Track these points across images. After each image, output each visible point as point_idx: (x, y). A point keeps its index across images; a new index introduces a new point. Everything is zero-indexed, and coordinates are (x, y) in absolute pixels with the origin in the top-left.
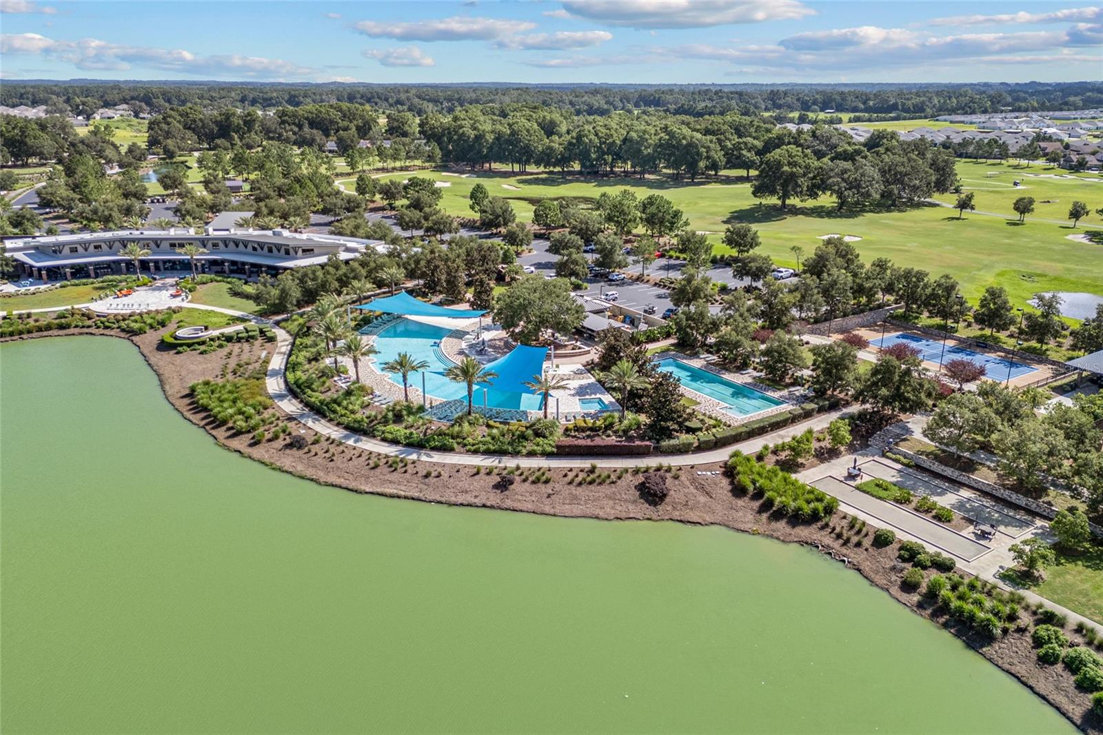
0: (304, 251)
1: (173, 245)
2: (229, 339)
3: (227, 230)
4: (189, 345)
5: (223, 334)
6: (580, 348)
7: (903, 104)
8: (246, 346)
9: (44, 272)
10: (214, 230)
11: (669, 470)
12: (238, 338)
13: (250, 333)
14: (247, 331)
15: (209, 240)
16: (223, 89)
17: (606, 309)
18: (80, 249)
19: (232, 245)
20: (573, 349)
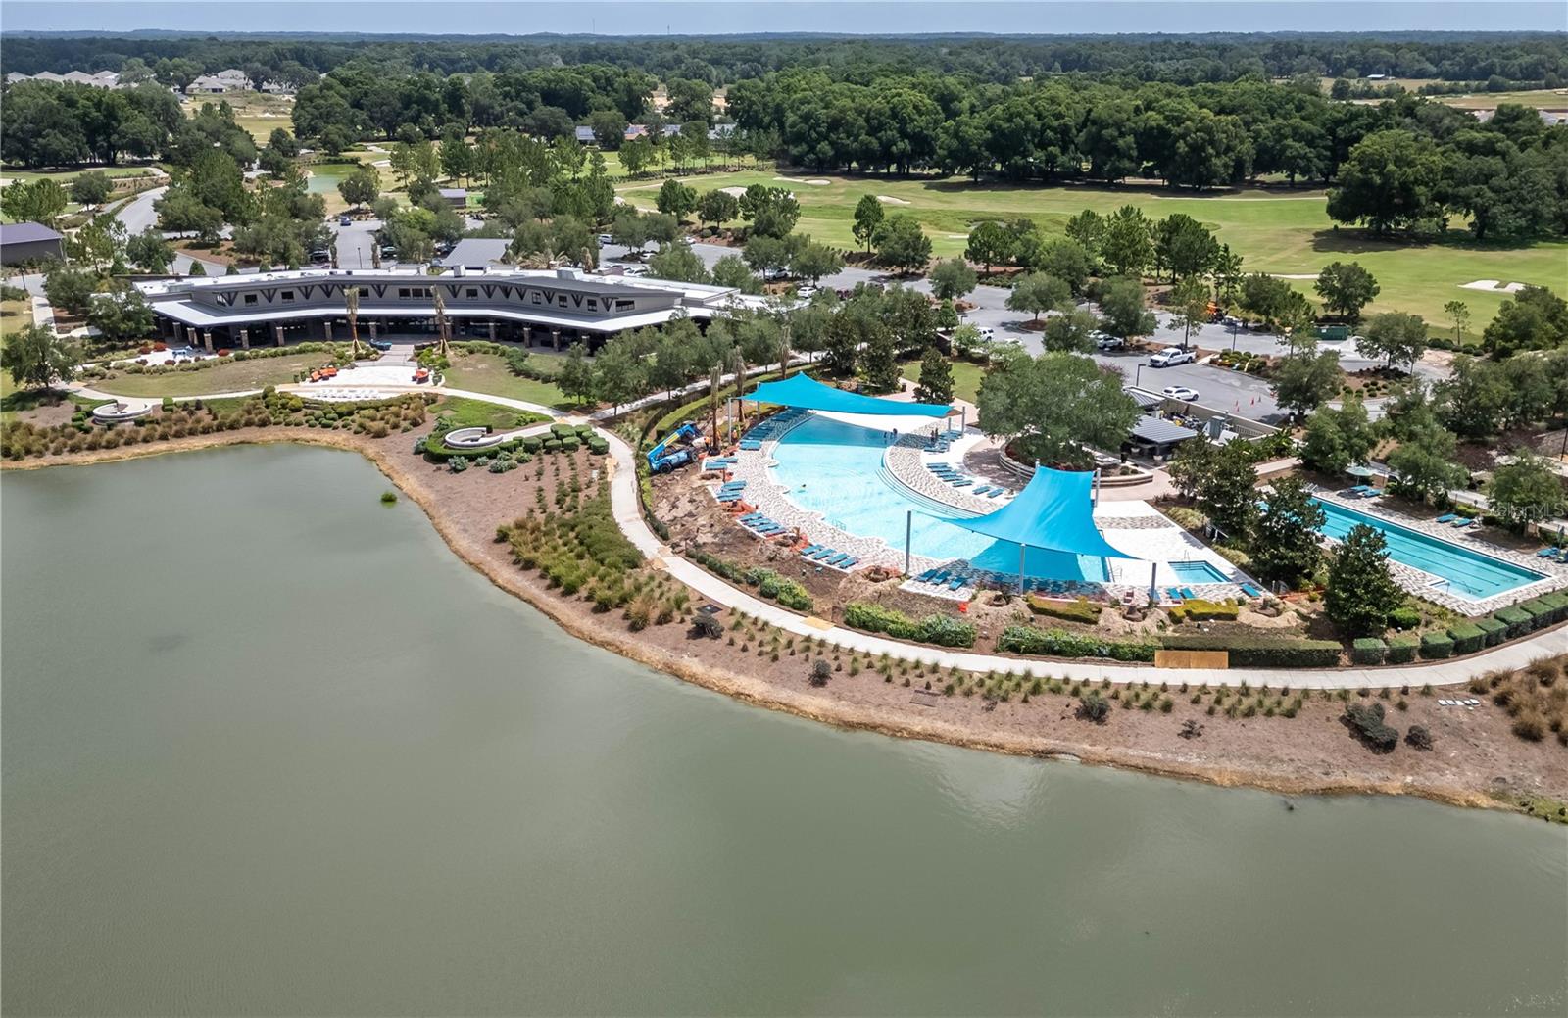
0: (619, 304)
1: (404, 293)
2: (531, 448)
3: (481, 269)
4: (472, 458)
5: (521, 441)
6: (1135, 472)
7: (1503, 67)
8: (562, 460)
9: (207, 335)
10: (467, 269)
11: (1385, 693)
12: (544, 447)
13: (565, 441)
14: (559, 437)
15: (461, 284)
16: (381, 46)
17: (1157, 405)
18: (261, 298)
19: (498, 294)
20: (1123, 474)
